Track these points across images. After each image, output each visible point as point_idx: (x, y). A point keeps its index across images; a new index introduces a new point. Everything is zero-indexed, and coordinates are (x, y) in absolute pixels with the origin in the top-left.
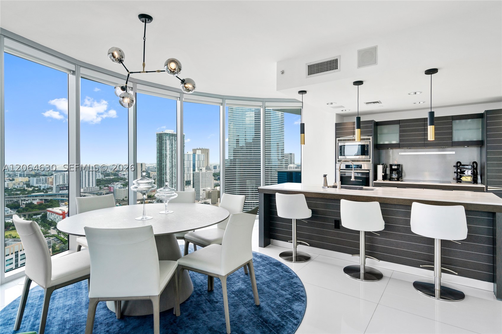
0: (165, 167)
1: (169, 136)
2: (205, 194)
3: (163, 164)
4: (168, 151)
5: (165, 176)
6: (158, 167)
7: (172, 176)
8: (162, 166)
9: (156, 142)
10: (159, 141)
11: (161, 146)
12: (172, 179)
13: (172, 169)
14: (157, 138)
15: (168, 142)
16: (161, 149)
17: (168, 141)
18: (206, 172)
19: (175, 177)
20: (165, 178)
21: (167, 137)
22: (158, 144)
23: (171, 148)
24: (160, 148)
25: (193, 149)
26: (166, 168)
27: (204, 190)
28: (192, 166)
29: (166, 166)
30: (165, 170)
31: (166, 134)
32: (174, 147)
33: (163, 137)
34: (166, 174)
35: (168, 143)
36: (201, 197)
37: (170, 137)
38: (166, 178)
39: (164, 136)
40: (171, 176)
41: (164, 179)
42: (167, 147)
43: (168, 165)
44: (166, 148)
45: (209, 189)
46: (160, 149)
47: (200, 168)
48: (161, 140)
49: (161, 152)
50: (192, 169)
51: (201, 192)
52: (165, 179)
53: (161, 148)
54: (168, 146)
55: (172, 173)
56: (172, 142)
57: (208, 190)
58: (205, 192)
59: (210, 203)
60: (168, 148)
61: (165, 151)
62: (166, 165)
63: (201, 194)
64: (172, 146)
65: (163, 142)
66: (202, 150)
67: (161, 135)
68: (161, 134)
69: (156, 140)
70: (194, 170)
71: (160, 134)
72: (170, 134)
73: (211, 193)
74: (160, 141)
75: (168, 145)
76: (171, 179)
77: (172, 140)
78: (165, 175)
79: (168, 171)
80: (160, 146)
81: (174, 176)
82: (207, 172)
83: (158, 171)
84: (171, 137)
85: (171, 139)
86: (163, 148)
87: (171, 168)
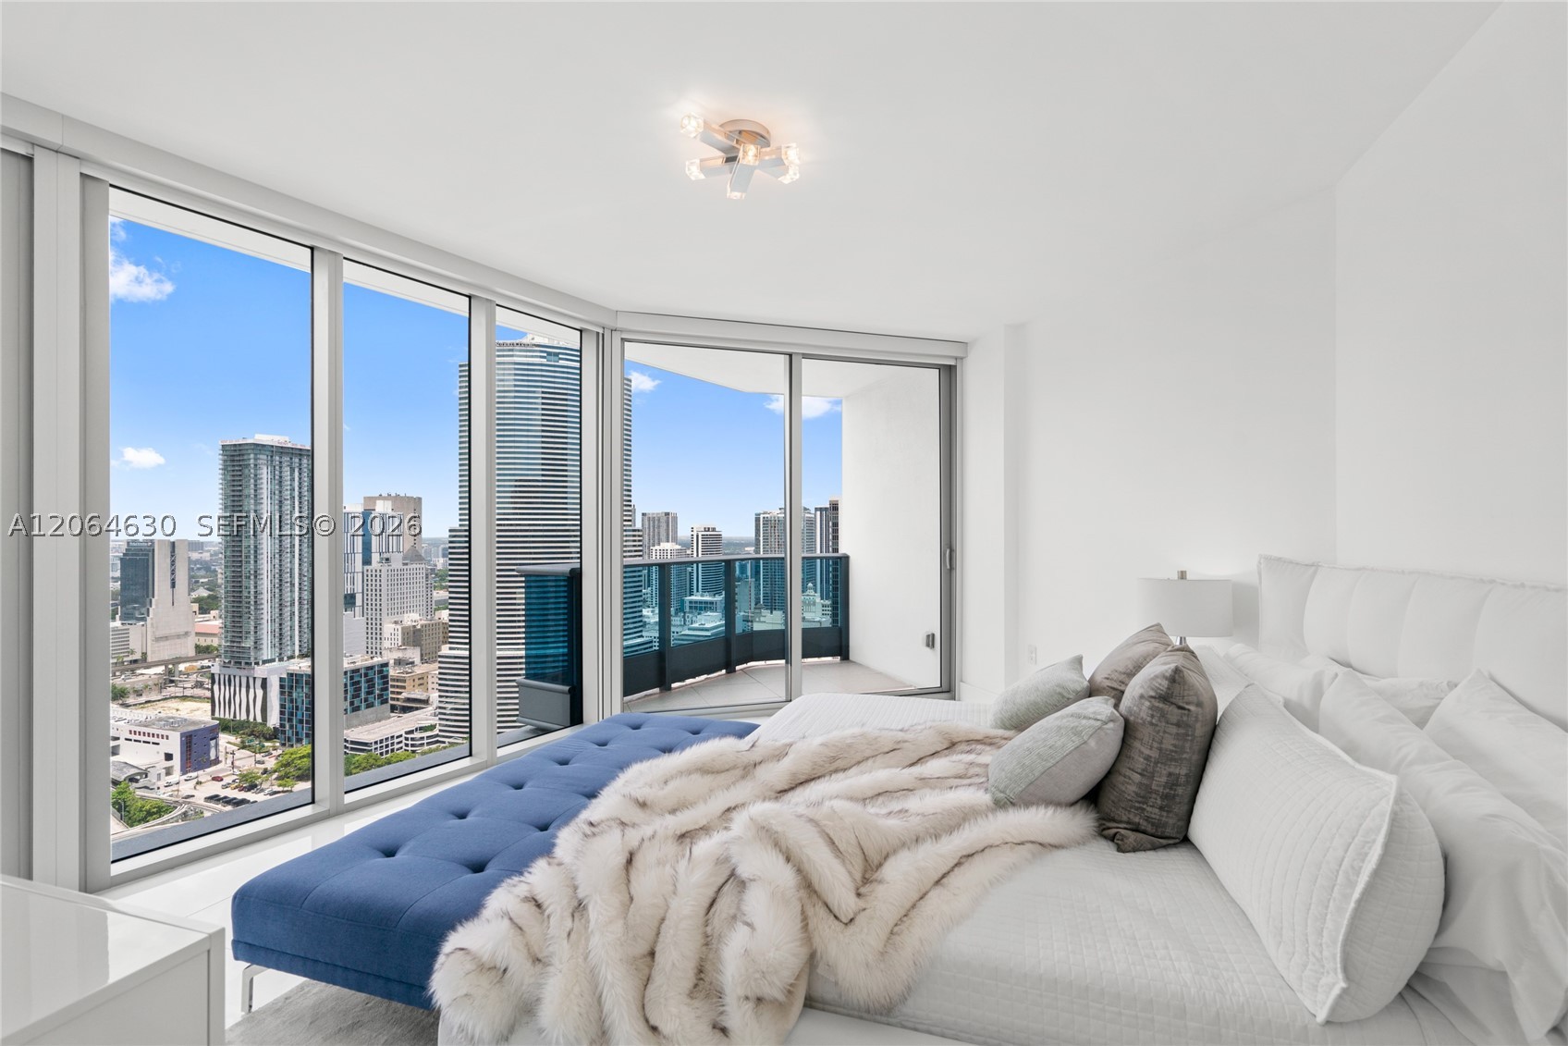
0: (252, 552)
1: (268, 453)
2: (400, 630)
3: (244, 544)
4: (265, 501)
5: (252, 582)
6: (228, 554)
7: (281, 580)
8: (241, 551)
9: (221, 471)
10: (233, 471)
11: (241, 486)
12: (281, 590)
13: (280, 560)
14: (225, 461)
15: (265, 473)
16: (240, 496)
17: (265, 471)
18: (405, 567)
19: (292, 585)
20: (252, 587)
21: (261, 456)
22: (229, 478)
23: (277, 492)
24: (233, 491)
25: (365, 498)
26: (256, 557)
27: (396, 623)
28: (360, 550)
29: (256, 552)
30: (252, 562)
31: (259, 448)
32: (289, 488)
33: (245, 457)
34: (256, 577)
35: (265, 476)
36: (386, 644)
37: (272, 457)
38: (256, 587)
39: (249, 451)
40: (277, 581)
41: (249, 592)
42: (261, 488)
43: (264, 546)
44: (256, 491)
45: (413, 618)
46: (233, 496)
47: (385, 556)
48: (240, 465)
49: (241, 506)
50: (359, 558)
51: (388, 628)
52: (252, 593)
53: (240, 491)
54: (265, 486)
55: (280, 570)
56: (281, 472)
57: (409, 623)
58: (399, 627)
59: (417, 660)
60: (265, 493)
61: (252, 501)
62: (256, 547)
63: (386, 633)
64: (281, 486)
65: (246, 471)
66: (397, 500)
67: (240, 450)
68: (240, 445)
69: (221, 467)
70: (367, 561)
71: (235, 445)
72: (272, 446)
73: (419, 630)
74: (237, 468)
75: (264, 481)
76: (277, 591)
77: (281, 467)
78: (252, 577)
79: (265, 566)
80: (234, 486)
81: (289, 580)
82: (408, 567)
83: (226, 567)
84: (277, 458)
85: (277, 463)
86: (246, 492)
87: (277, 556)
